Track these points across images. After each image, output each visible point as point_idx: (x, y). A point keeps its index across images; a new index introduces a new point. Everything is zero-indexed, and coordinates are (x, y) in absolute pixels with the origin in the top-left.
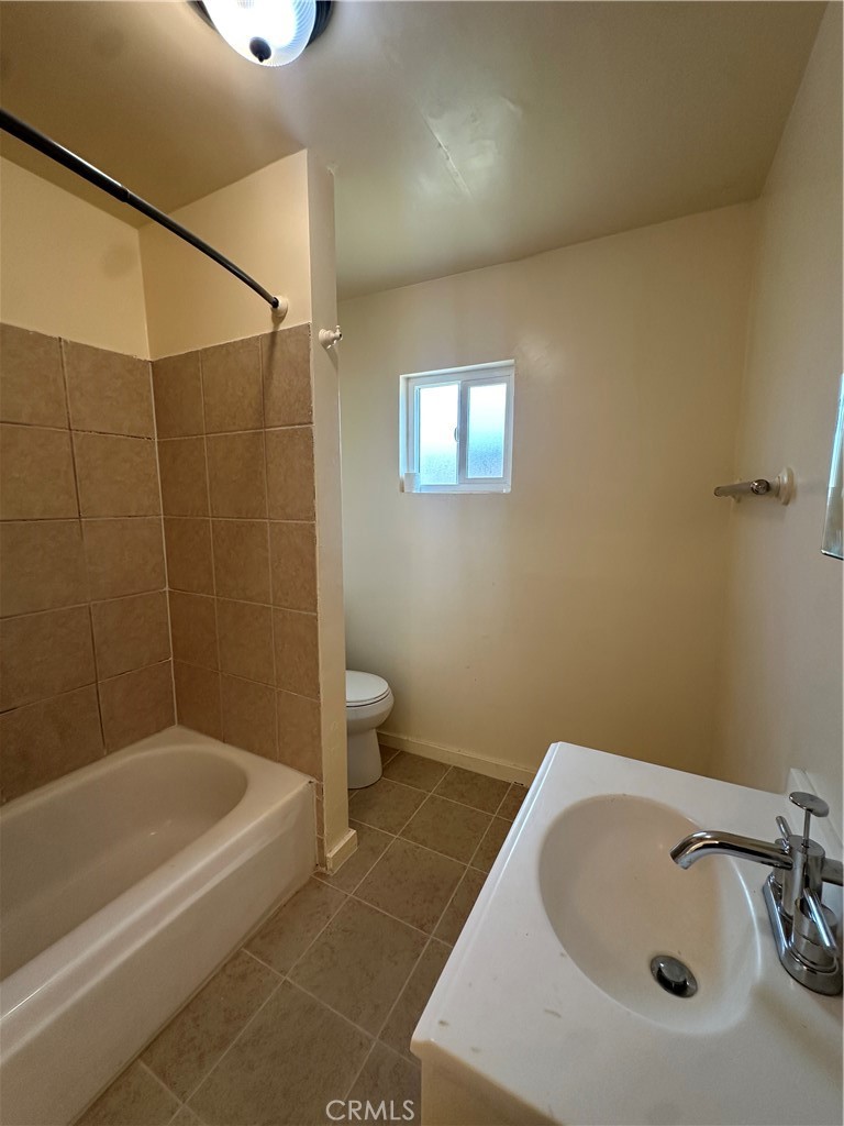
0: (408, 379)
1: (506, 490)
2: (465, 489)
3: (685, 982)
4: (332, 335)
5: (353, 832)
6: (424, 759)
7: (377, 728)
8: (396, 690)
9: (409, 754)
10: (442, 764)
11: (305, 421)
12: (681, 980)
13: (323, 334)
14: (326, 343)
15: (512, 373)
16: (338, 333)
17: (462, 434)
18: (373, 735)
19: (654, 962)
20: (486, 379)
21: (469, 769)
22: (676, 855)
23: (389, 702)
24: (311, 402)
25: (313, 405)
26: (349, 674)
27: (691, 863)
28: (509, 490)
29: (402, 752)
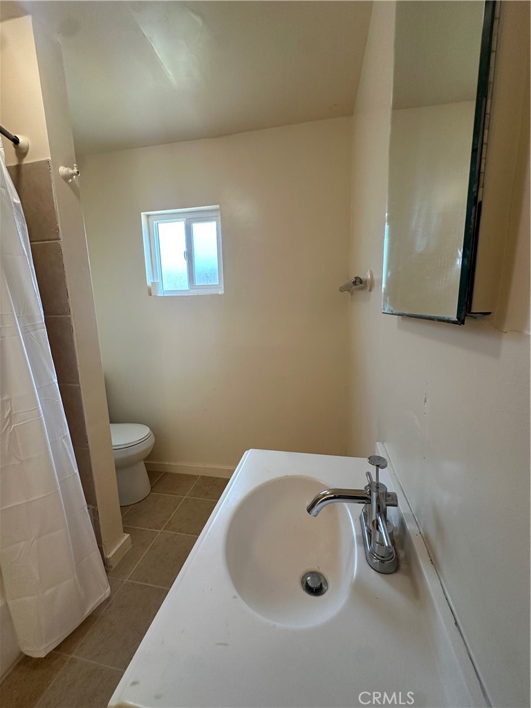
0: (148, 216)
1: (221, 292)
2: (194, 292)
3: (321, 585)
4: (71, 171)
5: (127, 536)
6: (181, 475)
7: (144, 460)
8: (156, 432)
9: (170, 473)
10: (193, 476)
11: (54, 237)
12: (319, 584)
13: (63, 170)
14: (66, 178)
15: (219, 214)
16: (75, 170)
17: (189, 255)
18: (142, 464)
19: (304, 577)
20: (203, 218)
21: (211, 476)
22: (310, 510)
23: (152, 441)
24: (57, 223)
25: (59, 225)
26: (114, 427)
27: (318, 512)
28: (223, 292)
29: (166, 473)
